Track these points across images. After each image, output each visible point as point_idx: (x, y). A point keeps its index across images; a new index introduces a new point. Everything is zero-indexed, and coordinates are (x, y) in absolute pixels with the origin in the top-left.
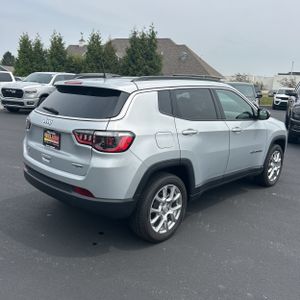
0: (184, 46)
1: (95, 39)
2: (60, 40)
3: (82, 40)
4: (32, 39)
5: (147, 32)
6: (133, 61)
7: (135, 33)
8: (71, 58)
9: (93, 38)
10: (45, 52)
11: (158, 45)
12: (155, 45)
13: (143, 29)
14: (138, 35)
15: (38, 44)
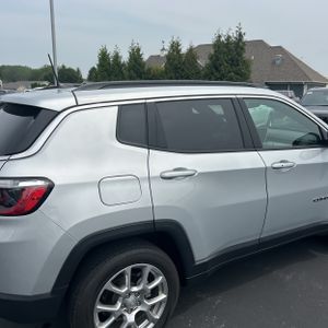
0: (280, 47)
1: (175, 47)
2: (139, 50)
3: (163, 49)
4: (111, 52)
5: (233, 34)
6: (217, 69)
7: (220, 37)
8: (149, 70)
9: (172, 46)
10: (124, 65)
11: (246, 48)
12: (242, 49)
13: (228, 30)
14: (223, 39)
15: (117, 57)
